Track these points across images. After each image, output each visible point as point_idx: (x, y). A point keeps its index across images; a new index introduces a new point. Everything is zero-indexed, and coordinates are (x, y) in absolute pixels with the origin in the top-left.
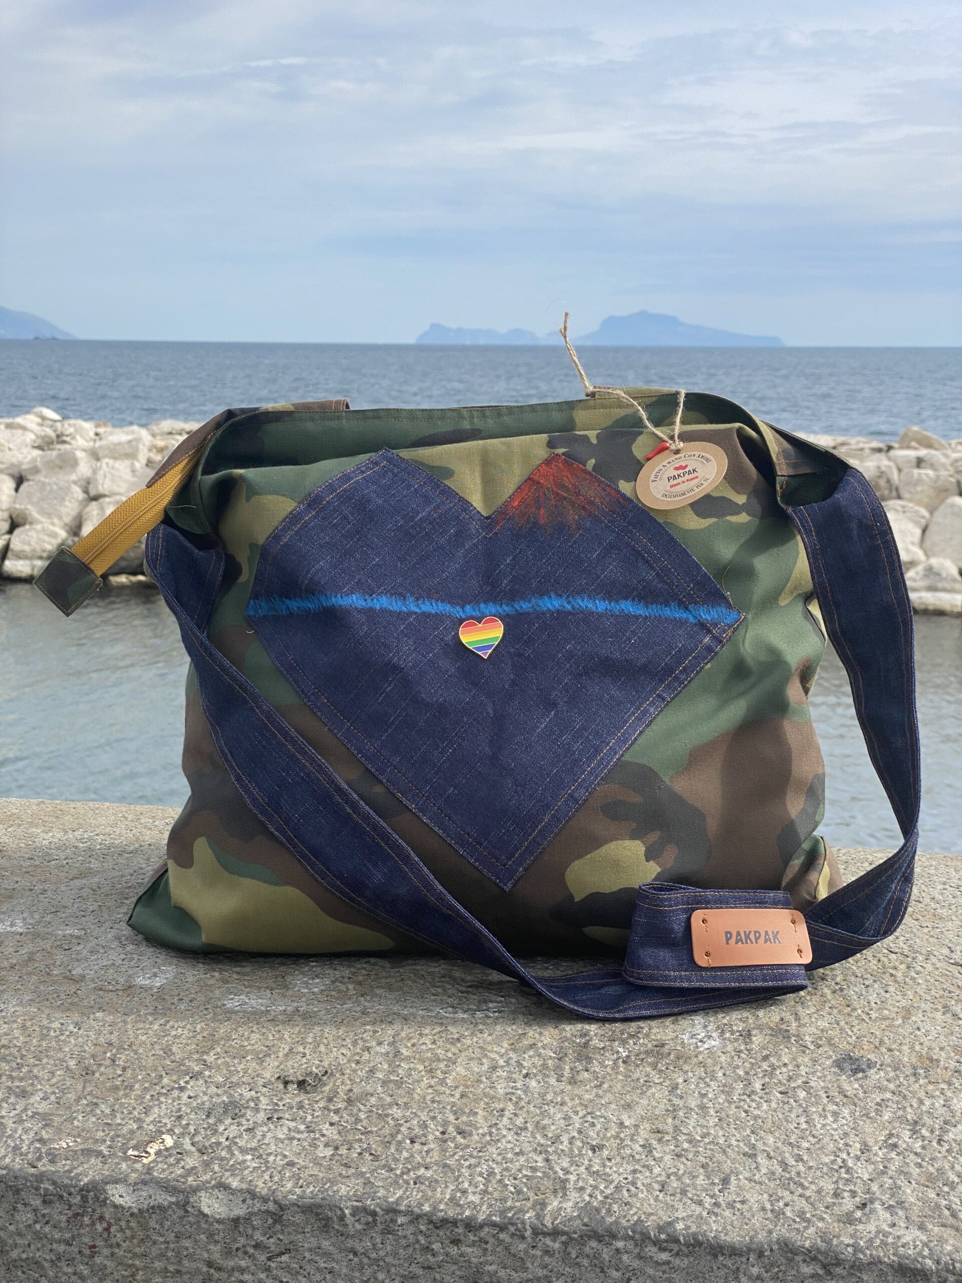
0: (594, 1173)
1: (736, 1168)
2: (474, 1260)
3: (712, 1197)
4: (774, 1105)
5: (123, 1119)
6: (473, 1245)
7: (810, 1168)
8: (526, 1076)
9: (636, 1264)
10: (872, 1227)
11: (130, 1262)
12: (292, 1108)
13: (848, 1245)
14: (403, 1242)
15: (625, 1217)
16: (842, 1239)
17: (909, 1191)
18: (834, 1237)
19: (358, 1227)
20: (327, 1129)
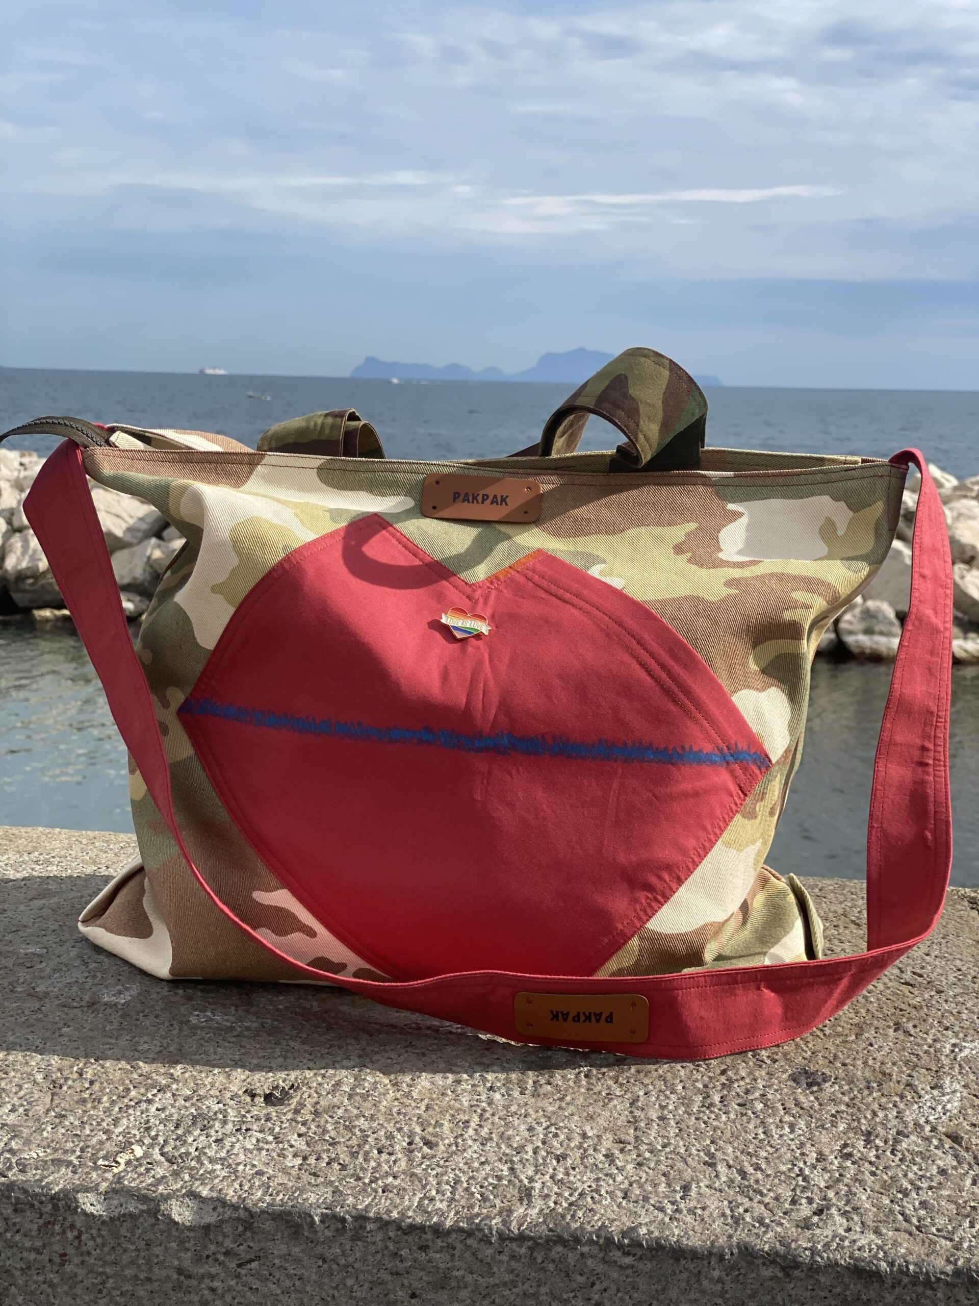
0: (559, 1181)
1: (697, 1176)
2: (442, 1266)
3: (673, 1203)
4: (732, 1116)
5: (92, 1131)
6: (441, 1250)
7: (768, 1176)
8: (491, 1088)
9: (600, 1268)
10: (829, 1232)
11: (101, 1270)
12: (260, 1120)
13: (806, 1249)
14: (372, 1248)
15: (589, 1223)
16: (800, 1242)
17: (864, 1198)
18: (792, 1241)
19: (328, 1233)
20: (295, 1140)
